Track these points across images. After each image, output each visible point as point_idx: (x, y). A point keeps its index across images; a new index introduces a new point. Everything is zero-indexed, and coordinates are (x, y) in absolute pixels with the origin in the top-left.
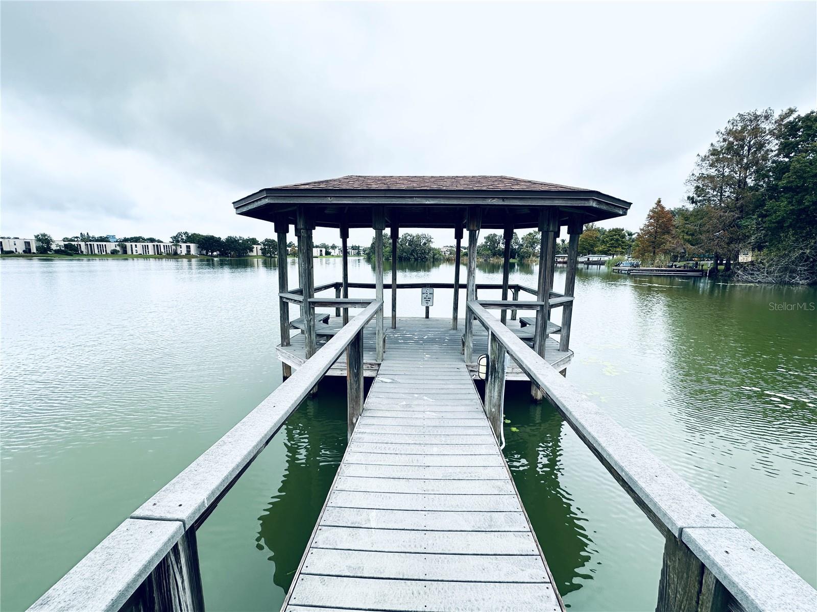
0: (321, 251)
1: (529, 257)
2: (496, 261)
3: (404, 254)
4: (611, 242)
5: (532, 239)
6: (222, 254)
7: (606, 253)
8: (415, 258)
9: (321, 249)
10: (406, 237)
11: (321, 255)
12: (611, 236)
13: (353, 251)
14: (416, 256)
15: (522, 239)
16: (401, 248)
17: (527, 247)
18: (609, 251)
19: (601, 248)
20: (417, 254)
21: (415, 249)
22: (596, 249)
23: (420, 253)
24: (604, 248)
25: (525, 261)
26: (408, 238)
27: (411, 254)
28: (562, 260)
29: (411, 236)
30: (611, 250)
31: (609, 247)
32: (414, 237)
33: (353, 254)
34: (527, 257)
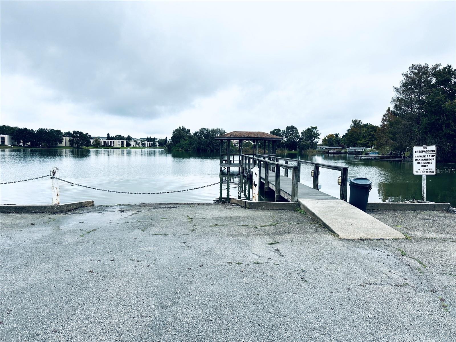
0: (122, 142)
1: (308, 148)
2: (281, 152)
3: (202, 146)
4: (369, 137)
5: (310, 134)
6: (33, 145)
7: (365, 145)
8: (211, 150)
9: (122, 141)
10: (203, 132)
11: (123, 146)
12: (369, 132)
13: (148, 143)
14: (212, 148)
15: (302, 133)
16: (199, 141)
17: (305, 140)
18: (367, 144)
19: (362, 142)
20: (213, 146)
21: (211, 142)
22: (358, 142)
23: (216, 146)
24: (364, 142)
25: (304, 152)
26: (205, 132)
27: (208, 146)
28: (332, 151)
29: (207, 131)
30: (369, 143)
31: (367, 141)
32: (210, 132)
33: (148, 146)
34: (306, 149)
